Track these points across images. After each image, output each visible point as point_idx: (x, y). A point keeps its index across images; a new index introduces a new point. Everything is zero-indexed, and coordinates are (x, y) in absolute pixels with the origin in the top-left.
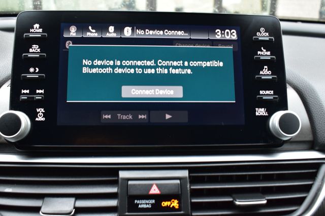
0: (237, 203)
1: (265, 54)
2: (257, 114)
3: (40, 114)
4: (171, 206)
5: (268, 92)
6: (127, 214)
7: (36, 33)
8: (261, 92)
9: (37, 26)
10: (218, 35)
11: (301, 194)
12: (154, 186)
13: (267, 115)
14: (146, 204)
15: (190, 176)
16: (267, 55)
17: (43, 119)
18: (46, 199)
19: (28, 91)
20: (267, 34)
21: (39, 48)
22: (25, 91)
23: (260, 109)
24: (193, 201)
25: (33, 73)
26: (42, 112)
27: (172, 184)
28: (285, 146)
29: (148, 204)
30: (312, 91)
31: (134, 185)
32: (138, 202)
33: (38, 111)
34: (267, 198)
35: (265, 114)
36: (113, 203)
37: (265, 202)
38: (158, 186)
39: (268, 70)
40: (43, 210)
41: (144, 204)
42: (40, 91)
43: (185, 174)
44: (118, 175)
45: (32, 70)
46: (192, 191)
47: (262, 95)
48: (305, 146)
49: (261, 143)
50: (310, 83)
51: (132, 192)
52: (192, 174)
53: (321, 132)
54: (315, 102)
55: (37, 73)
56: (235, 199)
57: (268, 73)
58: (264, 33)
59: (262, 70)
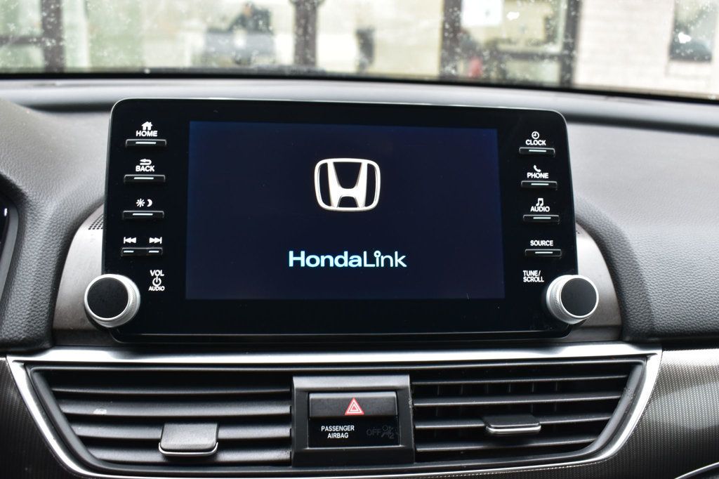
0: (493, 430)
1: (538, 176)
2: (525, 280)
3: (157, 279)
4: (382, 436)
5: (543, 243)
6: (308, 448)
7: (146, 137)
8: (533, 243)
9: (148, 125)
11: (599, 416)
12: (354, 401)
13: (542, 281)
14: (341, 432)
15: (412, 386)
16: (542, 179)
17: (162, 289)
18: (168, 427)
19: (134, 240)
20: (544, 143)
21: (152, 165)
22: (129, 240)
23: (531, 272)
24: (419, 426)
25: (143, 207)
26: (159, 277)
27: (383, 398)
28: (573, 335)
29: (344, 432)
30: (621, 239)
31: (320, 400)
32: (327, 429)
33: (152, 275)
34: (541, 423)
35: (538, 280)
36: (282, 432)
37: (538, 428)
38: (358, 401)
39: (545, 205)
40: (163, 444)
41: (337, 432)
42: (156, 240)
43: (404, 381)
44: (291, 384)
45: (140, 203)
46: (416, 410)
47: (534, 247)
48: (608, 335)
49: (533, 329)
50: (619, 225)
51: (317, 412)
52: (416, 383)
53: (635, 311)
54: (626, 259)
55: (151, 208)
56: (488, 423)
57: (544, 209)
58: (538, 140)
59: (534, 205)
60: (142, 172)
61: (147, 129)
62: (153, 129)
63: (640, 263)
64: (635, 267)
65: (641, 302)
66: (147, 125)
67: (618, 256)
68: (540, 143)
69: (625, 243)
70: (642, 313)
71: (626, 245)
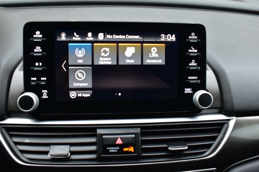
0: (170, 149)
2: (186, 92)
3: (45, 94)
4: (129, 151)
5: (193, 78)
6: (103, 156)
7: (38, 38)
8: (189, 78)
10: (163, 38)
11: (210, 142)
12: (119, 138)
13: (192, 92)
14: (114, 150)
15: (141, 132)
16: (195, 53)
17: (47, 97)
18: (52, 147)
20: (196, 37)
21: (41, 49)
22: (33, 79)
23: (188, 89)
24: (143, 147)
25: (38, 66)
26: (46, 93)
27: (130, 137)
29: (115, 150)
30: (224, 74)
31: (107, 138)
32: (109, 148)
33: (43, 92)
34: (188, 145)
35: (190, 92)
37: (187, 148)
38: (121, 138)
39: (195, 63)
40: (50, 153)
41: (113, 150)
42: (44, 79)
43: (138, 130)
44: (96, 132)
45: (37, 64)
46: (142, 141)
47: (190, 80)
48: (216, 111)
51: (106, 143)
52: (143, 131)
53: (227, 103)
54: (225, 82)
55: (41, 66)
56: (168, 146)
57: (195, 64)
58: (194, 36)
59: (191, 63)
60: (37, 52)
61: (38, 34)
62: (40, 34)
63: (230, 84)
64: (229, 86)
65: (229, 100)
66: (38, 33)
67: (223, 81)
68: (195, 37)
69: (226, 76)
70: (229, 104)
71: (226, 77)
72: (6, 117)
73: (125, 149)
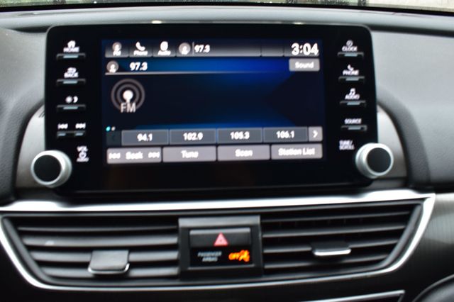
0: (318, 253)
2: (341, 148)
4: (240, 259)
5: (354, 121)
6: (190, 268)
7: (71, 53)
8: (347, 121)
10: (295, 51)
12: (221, 235)
13: (353, 148)
15: (261, 223)
16: (354, 76)
17: (87, 160)
18: (96, 253)
19: (66, 126)
20: (355, 49)
21: (76, 72)
22: (63, 126)
23: (345, 142)
25: (71, 103)
26: (84, 152)
27: (240, 233)
28: (374, 185)
29: (214, 257)
31: (197, 235)
32: (202, 255)
33: (79, 150)
34: (350, 246)
35: (350, 148)
36: (173, 255)
39: (356, 94)
40: (92, 265)
42: (81, 126)
43: (256, 220)
44: (177, 223)
45: (69, 100)
46: (264, 240)
47: (347, 124)
48: (398, 184)
49: (346, 182)
50: (406, 105)
51: (196, 244)
52: (265, 221)
55: (77, 103)
56: (314, 249)
57: (355, 97)
58: (351, 47)
59: (348, 94)
60: (69, 78)
61: (72, 47)
62: (76, 46)
63: (421, 134)
64: (418, 137)
66: (72, 44)
67: (406, 129)
68: (353, 49)
69: (411, 119)
72: (12, 198)
73: (233, 256)
